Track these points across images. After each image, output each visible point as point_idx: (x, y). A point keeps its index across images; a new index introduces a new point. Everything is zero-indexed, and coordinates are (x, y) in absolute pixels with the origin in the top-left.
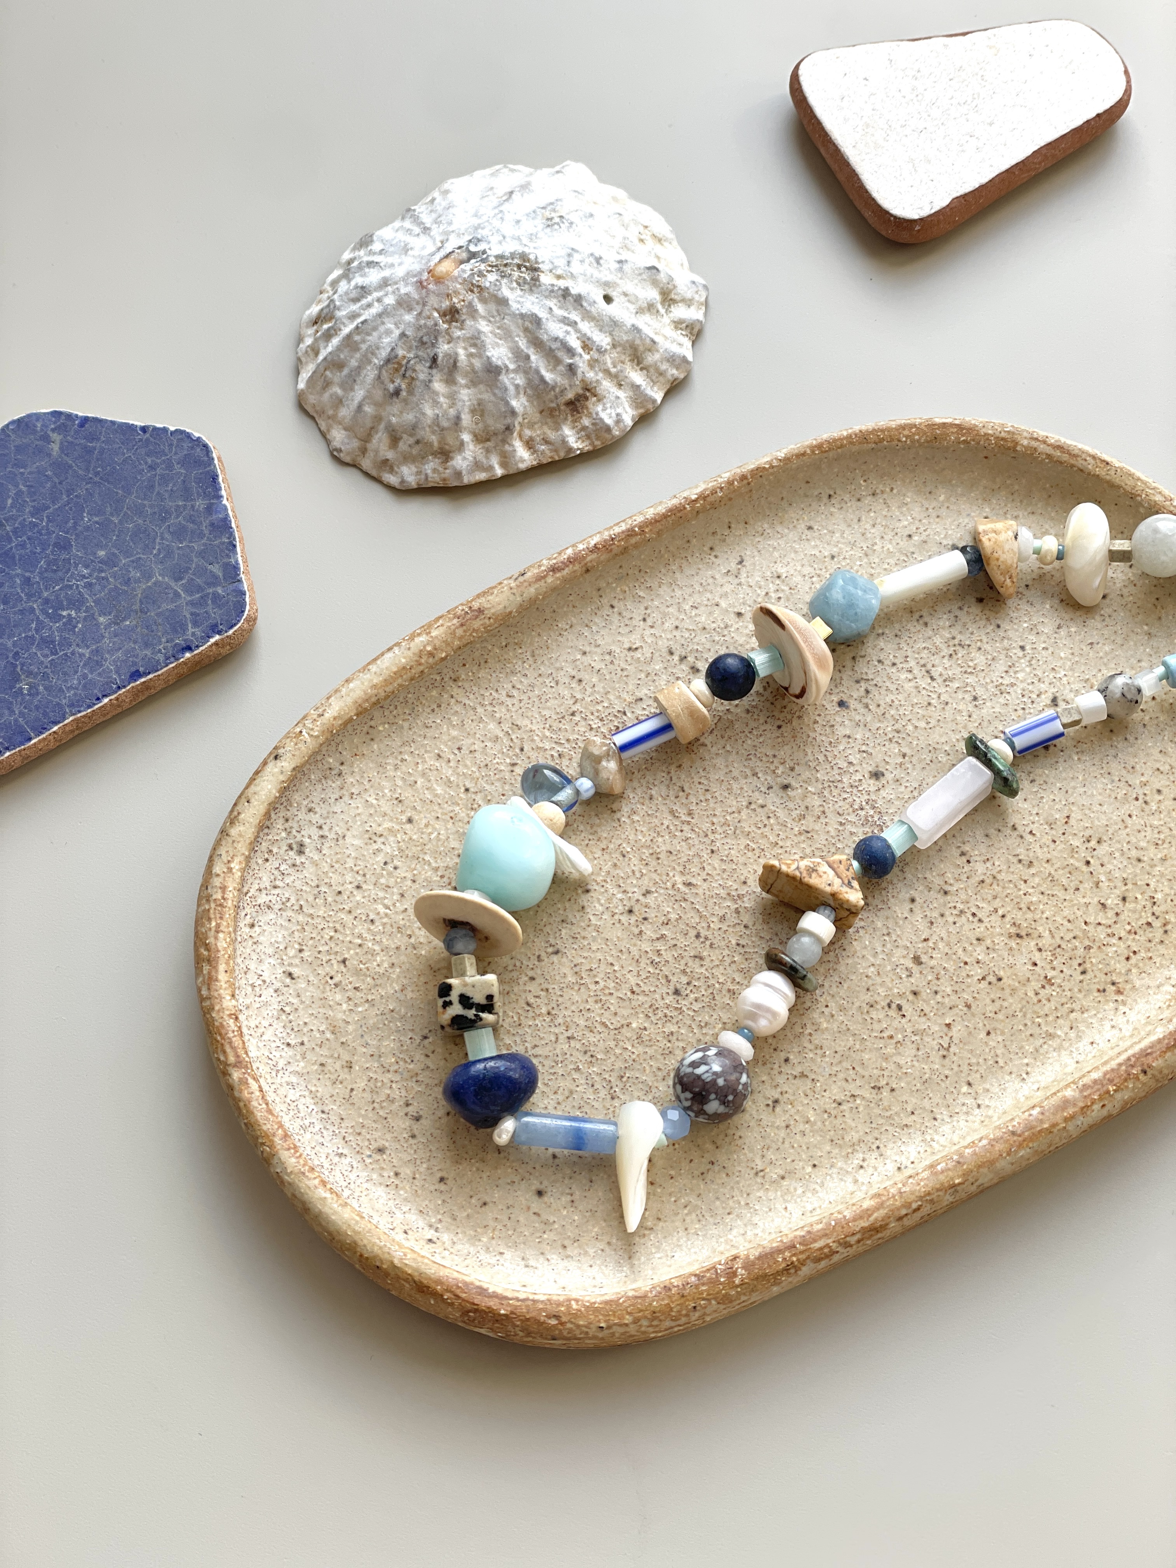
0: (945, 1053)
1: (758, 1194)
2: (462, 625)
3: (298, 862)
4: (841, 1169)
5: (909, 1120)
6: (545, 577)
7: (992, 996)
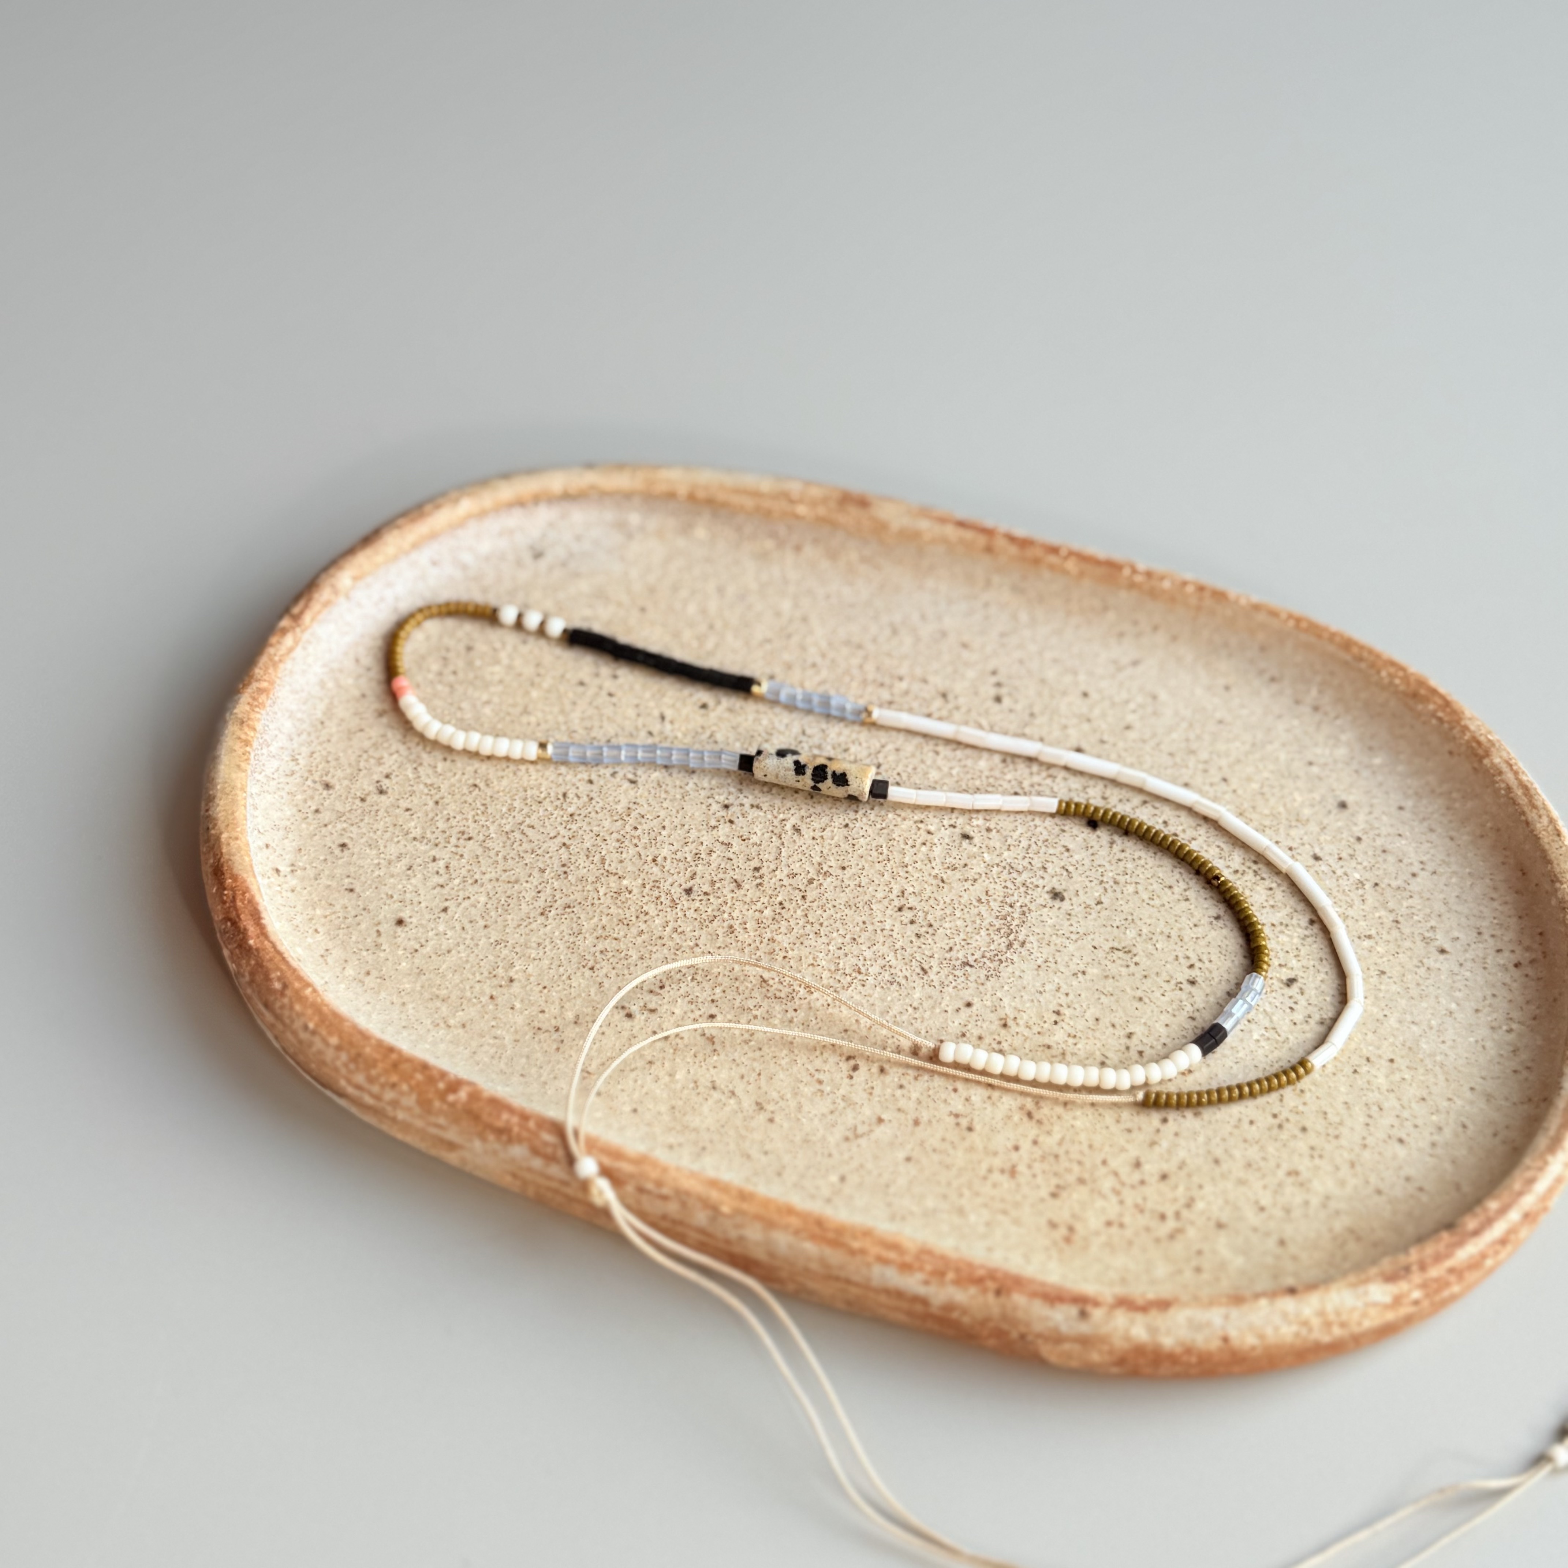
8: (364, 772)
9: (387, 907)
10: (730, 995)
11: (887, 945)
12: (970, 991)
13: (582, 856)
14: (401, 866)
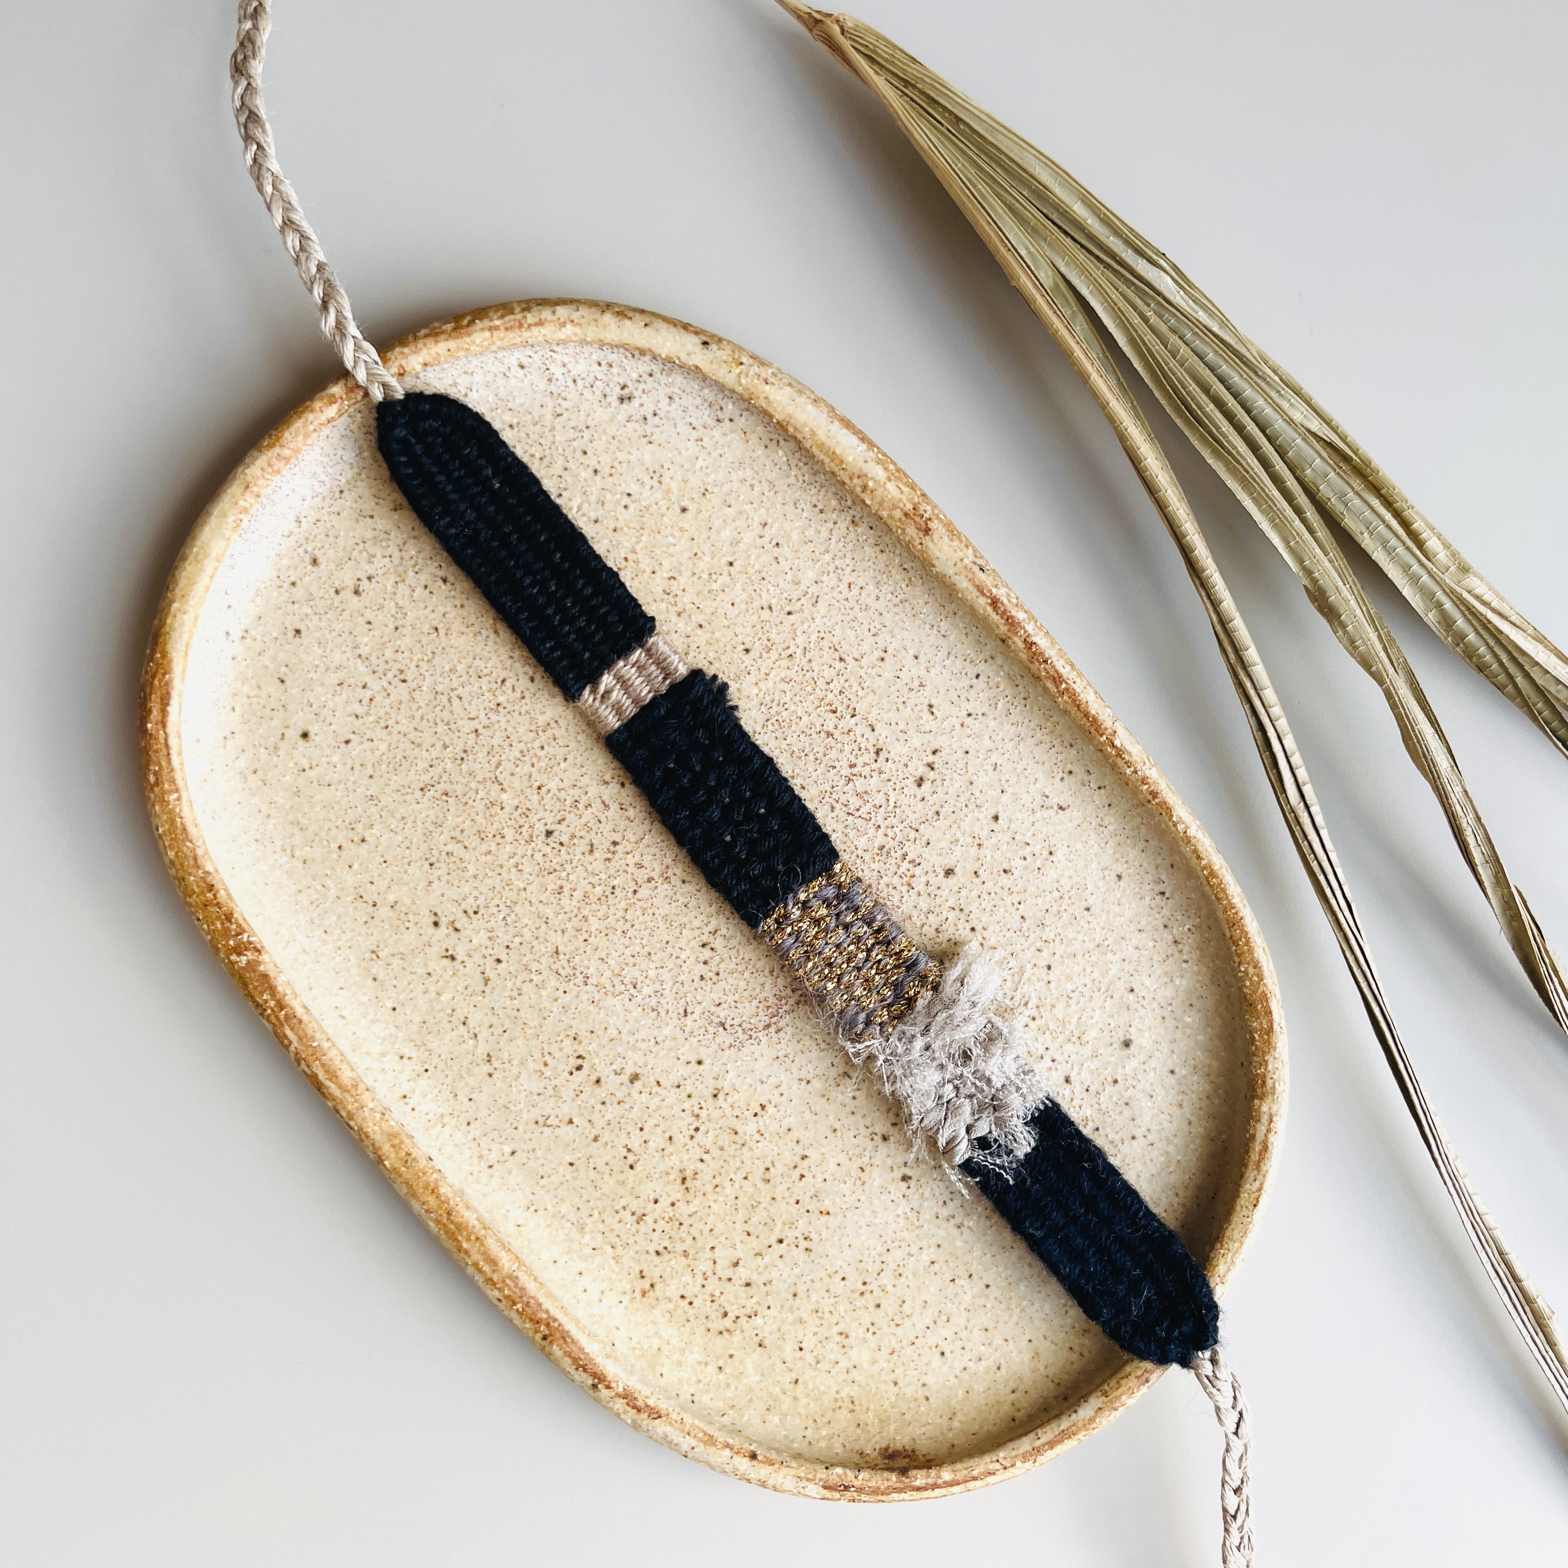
0: (541, 1123)
1: (352, 958)
2: (906, 515)
3: (609, 399)
4: (396, 1037)
5: (462, 1098)
6: (983, 594)
7: (613, 1163)
8: (353, 562)
9: (301, 714)
10: (525, 949)
11: (672, 973)
12: (710, 1051)
13: (485, 750)
14: (335, 678)
